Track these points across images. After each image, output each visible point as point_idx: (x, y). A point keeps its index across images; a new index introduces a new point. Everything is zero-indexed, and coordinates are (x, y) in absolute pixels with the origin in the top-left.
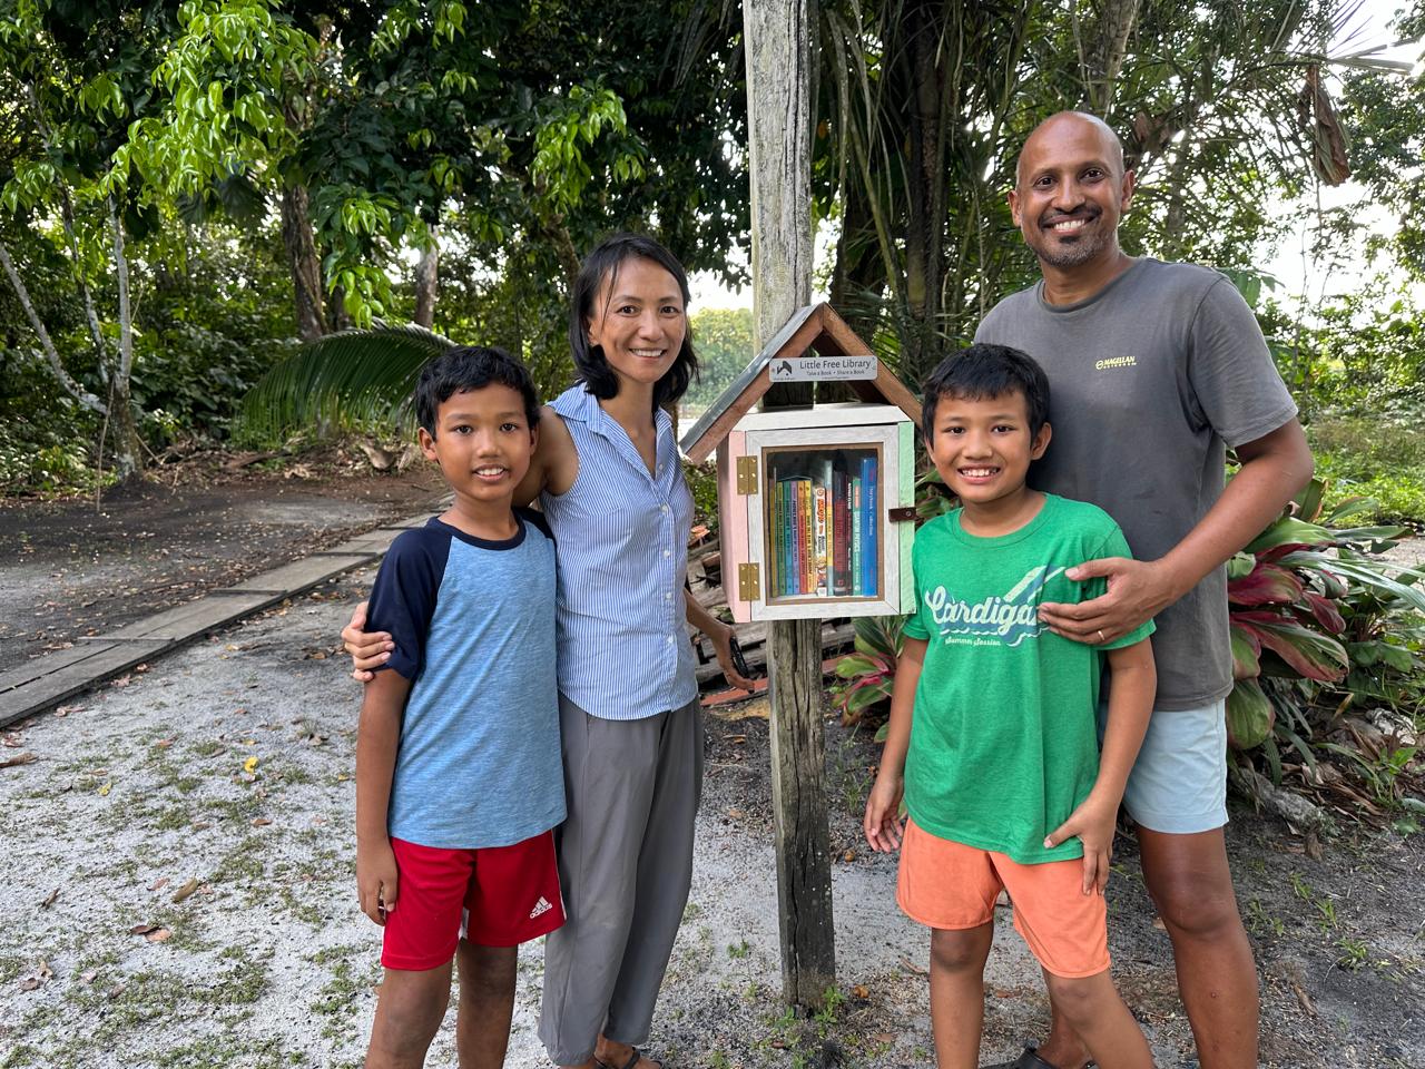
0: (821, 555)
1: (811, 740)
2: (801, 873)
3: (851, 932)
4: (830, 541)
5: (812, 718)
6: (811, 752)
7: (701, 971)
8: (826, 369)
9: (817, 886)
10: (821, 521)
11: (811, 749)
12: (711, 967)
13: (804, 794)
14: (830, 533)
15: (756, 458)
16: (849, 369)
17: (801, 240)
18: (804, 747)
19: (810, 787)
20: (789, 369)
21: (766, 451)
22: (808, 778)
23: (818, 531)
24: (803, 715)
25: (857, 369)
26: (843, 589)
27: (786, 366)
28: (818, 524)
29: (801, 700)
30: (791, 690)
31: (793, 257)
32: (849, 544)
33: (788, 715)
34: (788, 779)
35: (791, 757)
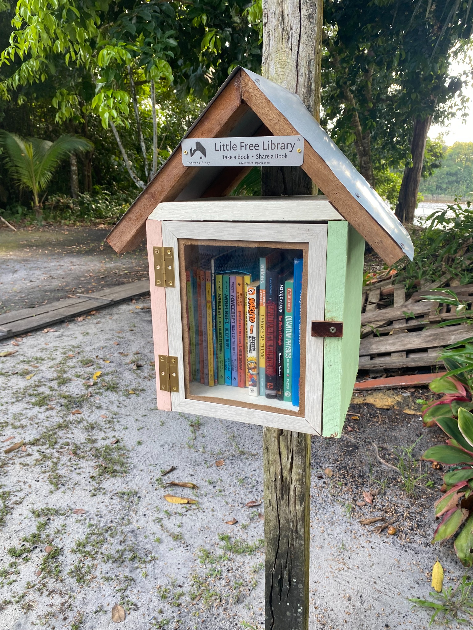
0: (252, 355)
1: (292, 493)
2: (278, 589)
3: (362, 603)
4: (263, 342)
5: (294, 477)
6: (292, 503)
7: (238, 601)
8: (244, 152)
9: (292, 603)
10: (252, 321)
11: (292, 500)
12: (246, 602)
13: (284, 533)
14: (263, 334)
15: (171, 249)
16: (269, 152)
17: (305, 23)
18: (286, 497)
19: (289, 529)
20: (203, 151)
21: (182, 243)
22: (288, 521)
23: (249, 330)
24: (285, 473)
25: (280, 152)
26: (273, 392)
27: (200, 148)
28: (249, 324)
29: (284, 460)
30: (276, 449)
31: (295, 42)
32: (281, 348)
33: (272, 469)
34: (270, 518)
35: (274, 501)
